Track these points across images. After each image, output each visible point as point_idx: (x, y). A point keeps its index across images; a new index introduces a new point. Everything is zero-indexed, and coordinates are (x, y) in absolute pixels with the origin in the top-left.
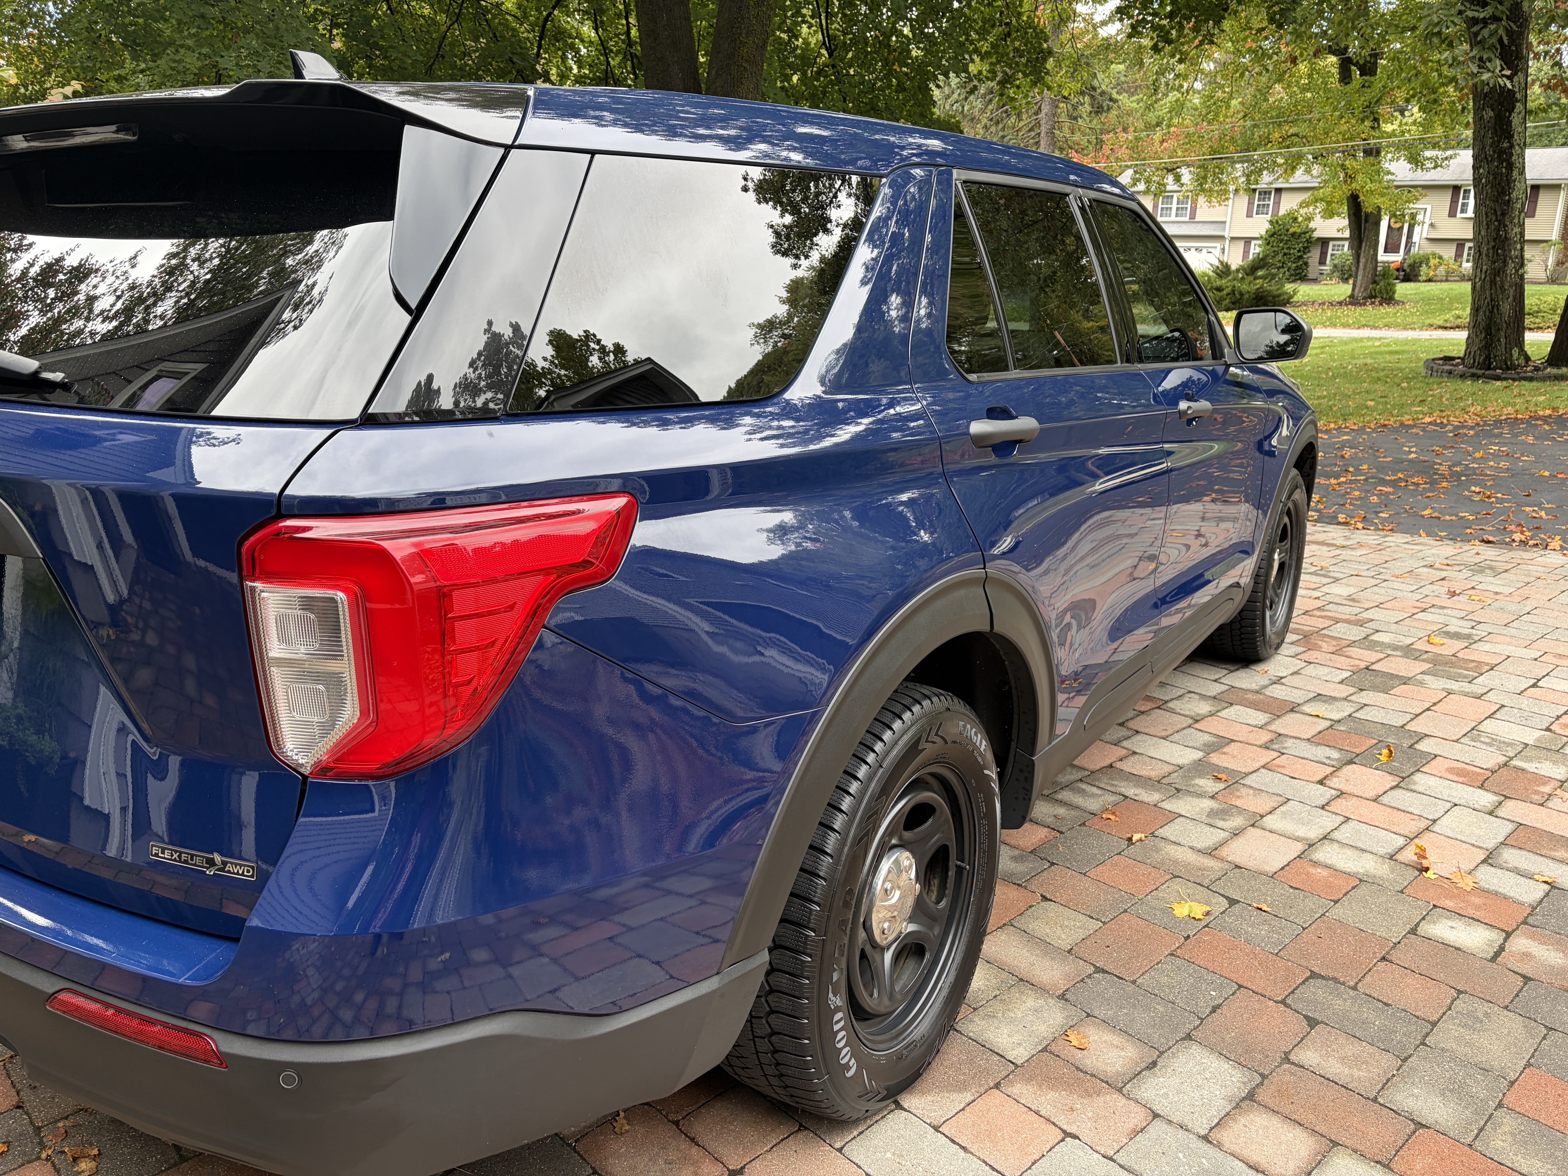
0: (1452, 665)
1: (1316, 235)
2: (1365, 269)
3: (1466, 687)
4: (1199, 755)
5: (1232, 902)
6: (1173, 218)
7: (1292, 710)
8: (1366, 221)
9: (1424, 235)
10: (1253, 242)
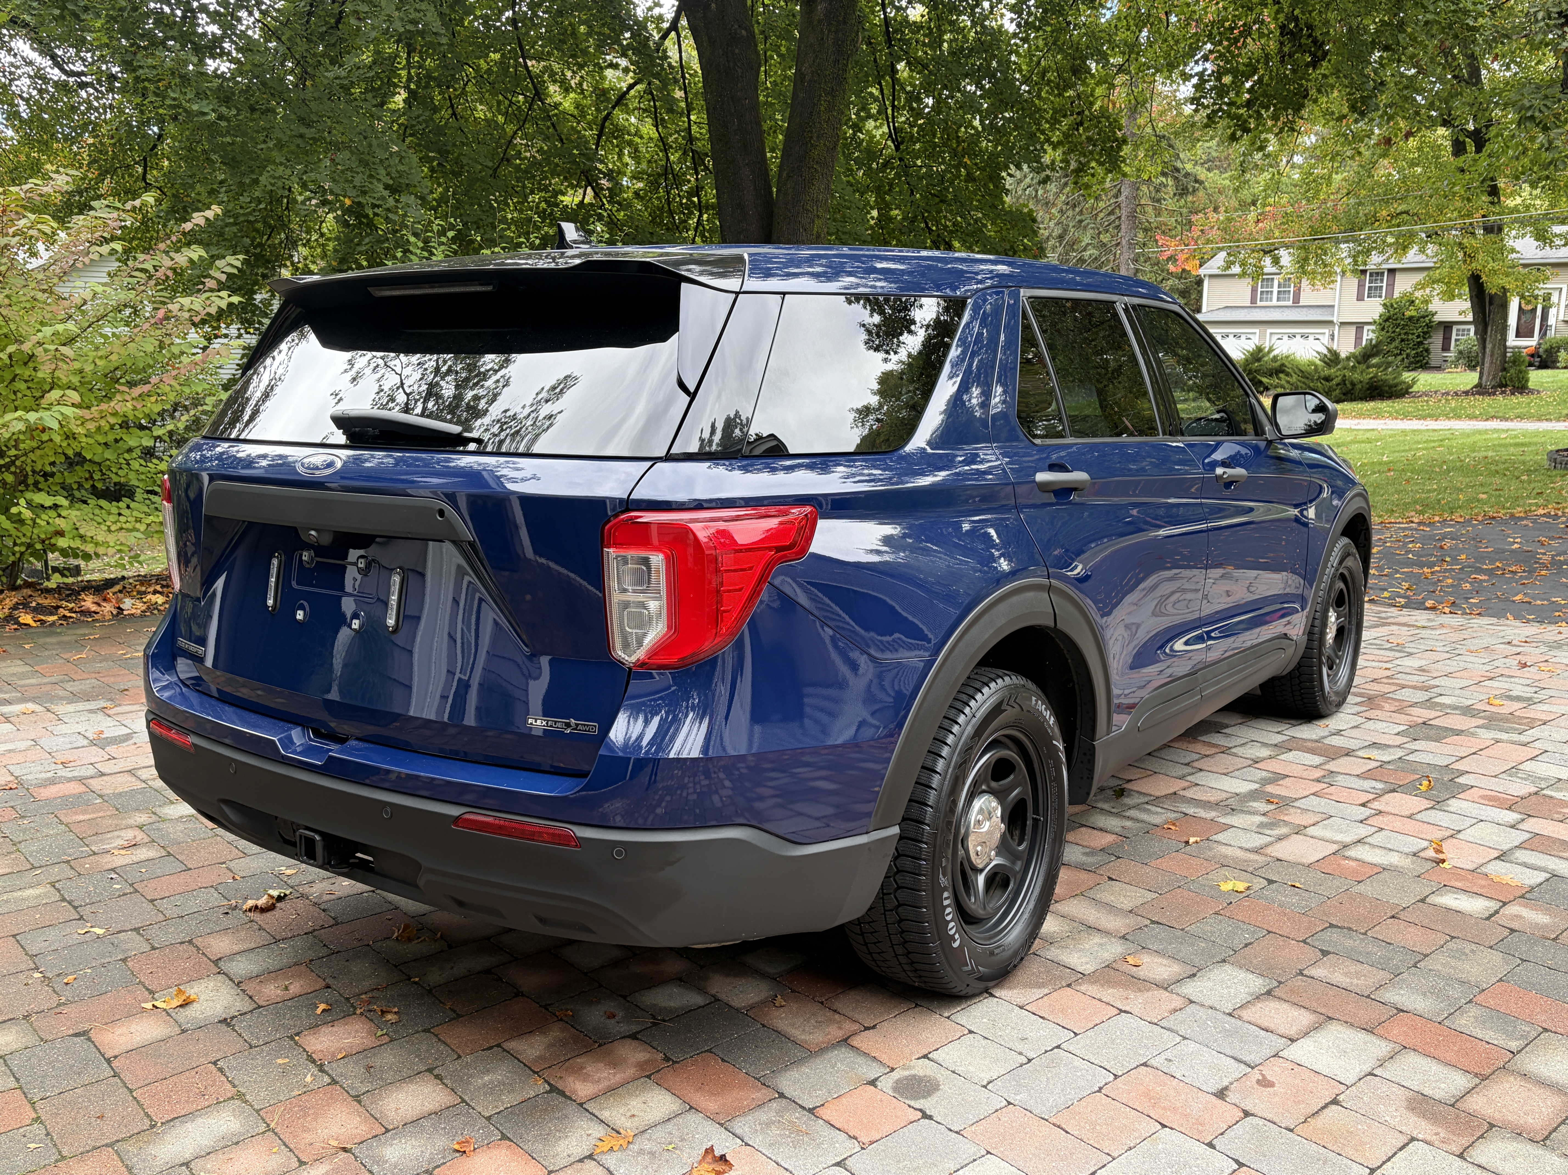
0: (1507, 721)
1: (1437, 318)
2: (1492, 356)
3: (1515, 737)
4: (1257, 786)
5: (1271, 882)
6: (1274, 302)
7: (1347, 755)
8: (1491, 303)
9: (1561, 317)
10: (1366, 328)
